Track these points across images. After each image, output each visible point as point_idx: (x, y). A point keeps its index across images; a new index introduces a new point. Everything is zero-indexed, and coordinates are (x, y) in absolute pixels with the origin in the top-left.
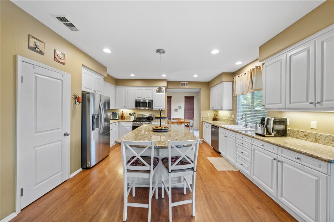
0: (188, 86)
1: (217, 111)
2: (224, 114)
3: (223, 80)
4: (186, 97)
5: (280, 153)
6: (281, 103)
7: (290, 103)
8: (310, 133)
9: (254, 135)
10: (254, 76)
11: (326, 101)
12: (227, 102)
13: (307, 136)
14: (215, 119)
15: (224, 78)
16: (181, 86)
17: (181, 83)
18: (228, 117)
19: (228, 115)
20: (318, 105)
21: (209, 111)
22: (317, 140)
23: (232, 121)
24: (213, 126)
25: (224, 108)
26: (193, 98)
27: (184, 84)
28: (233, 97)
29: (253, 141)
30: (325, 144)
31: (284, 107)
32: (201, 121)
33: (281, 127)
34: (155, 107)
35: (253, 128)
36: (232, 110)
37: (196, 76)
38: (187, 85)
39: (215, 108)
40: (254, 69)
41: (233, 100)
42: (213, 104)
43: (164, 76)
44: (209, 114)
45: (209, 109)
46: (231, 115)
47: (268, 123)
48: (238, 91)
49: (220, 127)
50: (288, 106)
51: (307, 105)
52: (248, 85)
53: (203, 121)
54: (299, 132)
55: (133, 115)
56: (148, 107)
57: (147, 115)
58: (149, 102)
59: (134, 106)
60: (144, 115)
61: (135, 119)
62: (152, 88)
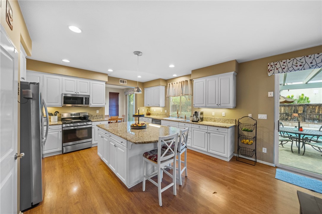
0: (126, 84)
1: (149, 108)
2: (157, 110)
3: (161, 84)
4: (110, 93)
5: (209, 129)
6: (203, 104)
7: (208, 104)
8: (212, 118)
9: (191, 122)
10: (184, 86)
11: (222, 104)
13: (211, 119)
14: (149, 114)
15: (162, 83)
16: (120, 83)
17: (120, 79)
18: (161, 112)
19: (161, 110)
20: (219, 106)
21: (143, 107)
22: (215, 121)
23: (166, 115)
24: (154, 120)
25: (160, 105)
26: (118, 94)
27: (123, 82)
28: (166, 97)
29: (192, 126)
30: (218, 122)
31: (205, 106)
35: (184, 118)
36: (165, 107)
37: (139, 77)
39: (150, 105)
40: (184, 81)
41: (166, 99)
42: (149, 102)
44: (143, 110)
46: (163, 111)
48: (170, 94)
49: (162, 119)
50: (207, 105)
51: (216, 105)
52: (179, 91)
54: (208, 118)
55: (55, 115)
56: (84, 104)
57: (79, 114)
58: (86, 98)
59: (60, 102)
60: (75, 115)
61: (58, 120)
62: (88, 81)
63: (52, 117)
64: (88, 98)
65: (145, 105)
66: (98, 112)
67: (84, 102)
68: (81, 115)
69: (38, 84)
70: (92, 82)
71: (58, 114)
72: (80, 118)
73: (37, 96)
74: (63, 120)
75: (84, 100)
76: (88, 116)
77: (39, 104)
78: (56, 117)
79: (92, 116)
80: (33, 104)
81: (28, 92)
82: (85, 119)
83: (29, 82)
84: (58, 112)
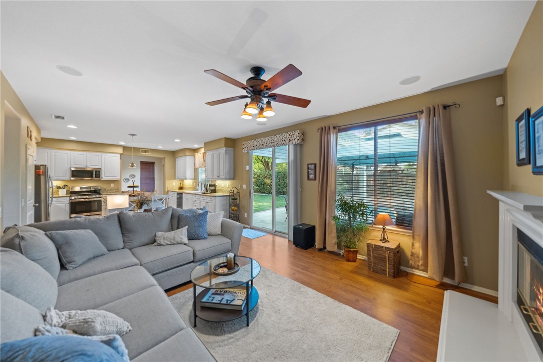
0: (149, 154)
1: (182, 181)
2: (188, 183)
3: (187, 154)
4: (142, 163)
5: (207, 199)
6: (211, 176)
7: (214, 176)
9: (200, 194)
12: (190, 173)
14: (181, 188)
16: (141, 153)
17: (141, 149)
18: (191, 185)
19: (191, 183)
21: (175, 180)
22: (223, 192)
23: (194, 187)
24: (178, 194)
25: (187, 178)
26: (153, 163)
27: (145, 152)
28: (195, 169)
32: (166, 190)
33: (212, 188)
34: (104, 176)
36: (194, 179)
38: (148, 152)
39: (180, 178)
41: (195, 171)
42: (179, 173)
43: (122, 143)
44: (174, 184)
45: (175, 179)
46: (193, 184)
47: (207, 187)
48: (197, 166)
49: (184, 193)
51: (217, 177)
53: (168, 191)
54: (219, 190)
55: (63, 188)
56: (94, 177)
57: (90, 187)
58: (96, 171)
59: (68, 176)
60: (85, 188)
61: (67, 194)
62: (99, 154)
63: (60, 190)
64: (99, 171)
65: (176, 177)
66: (112, 185)
67: (94, 175)
68: (92, 189)
69: (46, 165)
70: (103, 154)
71: (66, 188)
72: (90, 191)
73: (45, 173)
74: (73, 193)
75: (94, 173)
76: (100, 190)
77: (48, 179)
78: (65, 191)
79: (105, 189)
80: (42, 178)
81: (39, 171)
82: (96, 192)
83: (40, 164)
84: (66, 186)
